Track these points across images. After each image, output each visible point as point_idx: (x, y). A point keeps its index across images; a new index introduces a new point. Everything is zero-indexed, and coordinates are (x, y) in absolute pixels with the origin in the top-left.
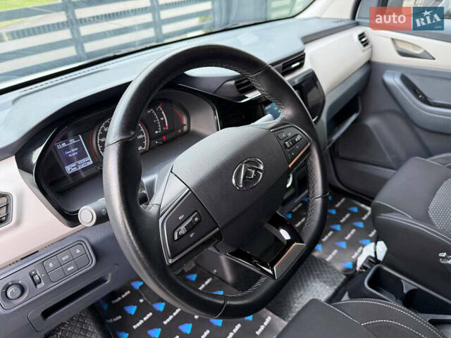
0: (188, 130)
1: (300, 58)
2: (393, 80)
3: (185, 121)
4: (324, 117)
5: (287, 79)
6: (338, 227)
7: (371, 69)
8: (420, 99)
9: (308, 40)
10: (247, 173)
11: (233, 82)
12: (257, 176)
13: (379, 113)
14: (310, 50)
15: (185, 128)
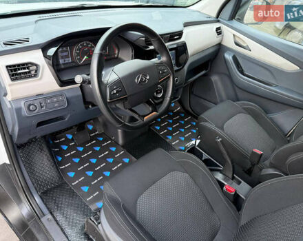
0: (117, 57)
1: (180, 34)
2: (229, 57)
3: (117, 52)
4: (186, 68)
5: (167, 44)
6: (183, 130)
7: (219, 49)
8: (239, 71)
9: (187, 25)
10: (142, 79)
11: (144, 39)
12: (145, 81)
13: (219, 73)
14: (187, 31)
15: (116, 56)
